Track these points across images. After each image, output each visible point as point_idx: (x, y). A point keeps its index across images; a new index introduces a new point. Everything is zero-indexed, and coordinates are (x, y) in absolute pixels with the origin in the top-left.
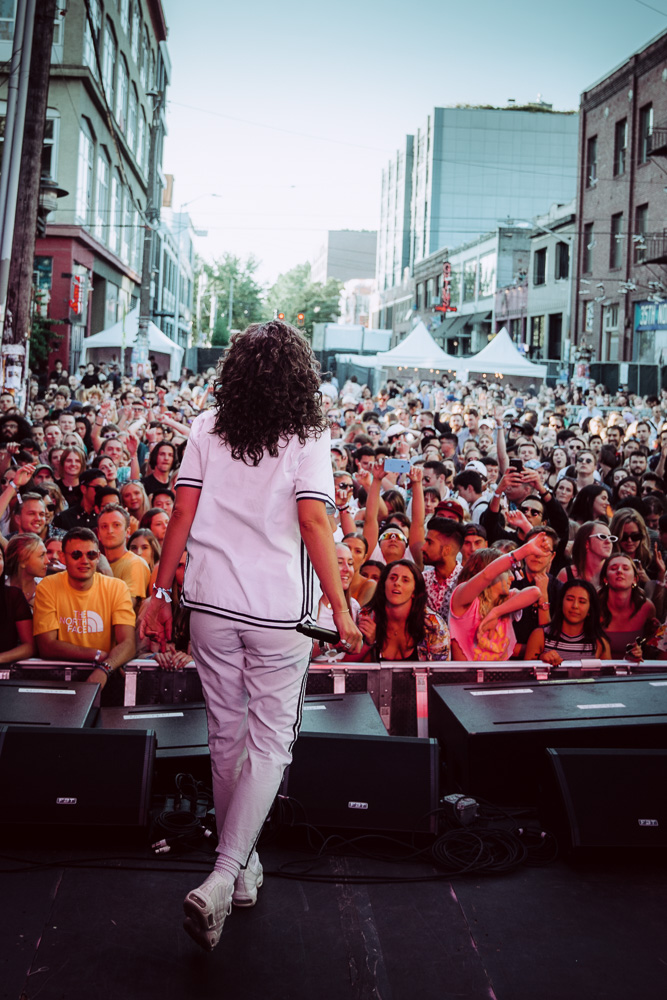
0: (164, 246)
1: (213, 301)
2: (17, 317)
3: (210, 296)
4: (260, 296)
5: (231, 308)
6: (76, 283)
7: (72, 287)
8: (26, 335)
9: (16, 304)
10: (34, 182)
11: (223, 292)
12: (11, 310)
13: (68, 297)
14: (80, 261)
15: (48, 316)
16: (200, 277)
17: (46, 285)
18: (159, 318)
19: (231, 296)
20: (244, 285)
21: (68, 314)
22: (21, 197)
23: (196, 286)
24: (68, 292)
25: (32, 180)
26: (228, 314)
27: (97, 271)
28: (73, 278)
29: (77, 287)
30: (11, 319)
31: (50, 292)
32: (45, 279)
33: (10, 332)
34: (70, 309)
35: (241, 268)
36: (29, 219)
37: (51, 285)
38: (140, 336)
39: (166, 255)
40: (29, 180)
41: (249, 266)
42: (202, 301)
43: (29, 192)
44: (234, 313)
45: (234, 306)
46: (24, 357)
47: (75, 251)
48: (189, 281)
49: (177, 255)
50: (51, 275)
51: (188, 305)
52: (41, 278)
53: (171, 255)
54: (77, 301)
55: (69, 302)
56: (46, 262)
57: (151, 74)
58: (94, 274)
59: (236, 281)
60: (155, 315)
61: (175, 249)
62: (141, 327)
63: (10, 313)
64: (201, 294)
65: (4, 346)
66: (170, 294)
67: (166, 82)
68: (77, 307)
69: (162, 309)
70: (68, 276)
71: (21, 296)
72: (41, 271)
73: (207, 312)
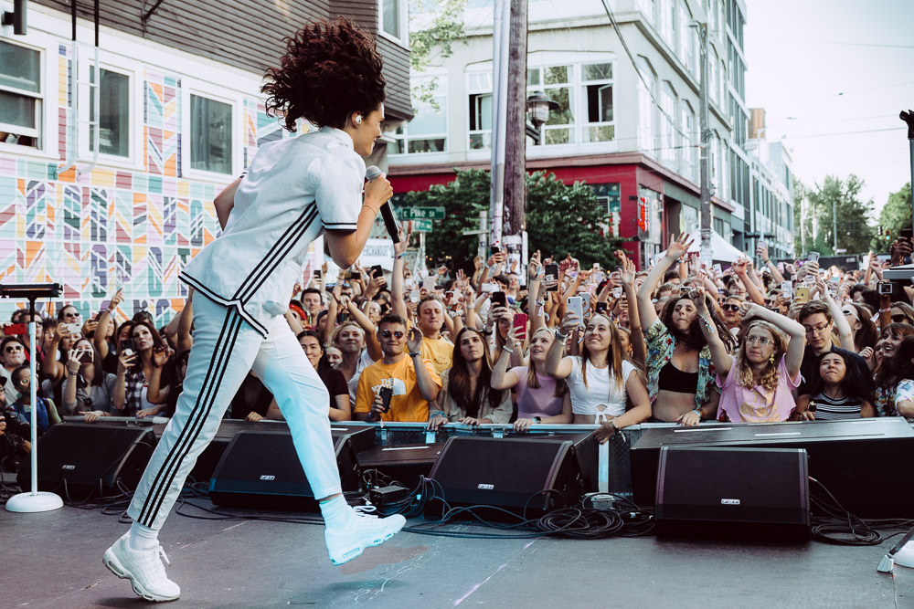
0: (752, 172)
1: (815, 223)
2: (513, 213)
3: (811, 219)
4: (865, 215)
5: (835, 229)
6: (642, 204)
7: (639, 208)
8: (522, 227)
9: (511, 201)
10: (521, 96)
11: (827, 215)
12: (508, 207)
13: (637, 217)
14: (646, 185)
15: (620, 235)
16: (802, 202)
17: (616, 208)
18: (753, 239)
19: (835, 217)
20: (846, 206)
21: (637, 232)
22: (511, 110)
23: (797, 211)
24: (636, 212)
25: (519, 94)
26: (832, 235)
27: (669, 195)
28: (639, 200)
29: (643, 207)
30: (508, 214)
31: (620, 214)
32: (615, 203)
33: (508, 225)
34: (639, 228)
35: (844, 190)
36: (518, 128)
37: (620, 208)
38: (703, 247)
39: (756, 184)
40: (516, 95)
41: (851, 187)
42: (805, 225)
43: (517, 104)
44: (838, 233)
45: (838, 227)
46: (521, 246)
47: (640, 175)
48: (788, 206)
49: (769, 182)
50: (619, 199)
51: (789, 229)
52: (611, 202)
53: (762, 182)
54: (643, 220)
55: (637, 220)
56: (615, 188)
57: (720, 14)
58: (665, 197)
59: (839, 202)
60: (747, 237)
61: (766, 175)
62: (703, 239)
63: (507, 209)
64: (804, 217)
65: (504, 237)
66: (764, 217)
67: (742, 21)
68: (644, 225)
69: (755, 230)
70: (635, 198)
71: (516, 194)
72: (610, 196)
73: (810, 234)
